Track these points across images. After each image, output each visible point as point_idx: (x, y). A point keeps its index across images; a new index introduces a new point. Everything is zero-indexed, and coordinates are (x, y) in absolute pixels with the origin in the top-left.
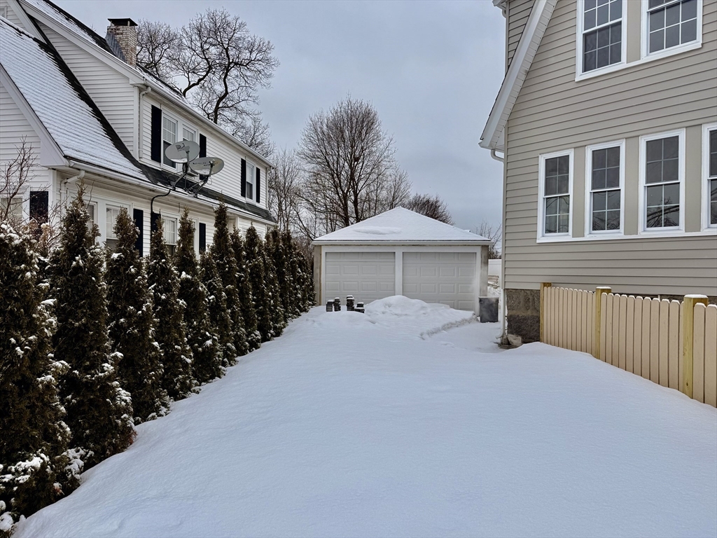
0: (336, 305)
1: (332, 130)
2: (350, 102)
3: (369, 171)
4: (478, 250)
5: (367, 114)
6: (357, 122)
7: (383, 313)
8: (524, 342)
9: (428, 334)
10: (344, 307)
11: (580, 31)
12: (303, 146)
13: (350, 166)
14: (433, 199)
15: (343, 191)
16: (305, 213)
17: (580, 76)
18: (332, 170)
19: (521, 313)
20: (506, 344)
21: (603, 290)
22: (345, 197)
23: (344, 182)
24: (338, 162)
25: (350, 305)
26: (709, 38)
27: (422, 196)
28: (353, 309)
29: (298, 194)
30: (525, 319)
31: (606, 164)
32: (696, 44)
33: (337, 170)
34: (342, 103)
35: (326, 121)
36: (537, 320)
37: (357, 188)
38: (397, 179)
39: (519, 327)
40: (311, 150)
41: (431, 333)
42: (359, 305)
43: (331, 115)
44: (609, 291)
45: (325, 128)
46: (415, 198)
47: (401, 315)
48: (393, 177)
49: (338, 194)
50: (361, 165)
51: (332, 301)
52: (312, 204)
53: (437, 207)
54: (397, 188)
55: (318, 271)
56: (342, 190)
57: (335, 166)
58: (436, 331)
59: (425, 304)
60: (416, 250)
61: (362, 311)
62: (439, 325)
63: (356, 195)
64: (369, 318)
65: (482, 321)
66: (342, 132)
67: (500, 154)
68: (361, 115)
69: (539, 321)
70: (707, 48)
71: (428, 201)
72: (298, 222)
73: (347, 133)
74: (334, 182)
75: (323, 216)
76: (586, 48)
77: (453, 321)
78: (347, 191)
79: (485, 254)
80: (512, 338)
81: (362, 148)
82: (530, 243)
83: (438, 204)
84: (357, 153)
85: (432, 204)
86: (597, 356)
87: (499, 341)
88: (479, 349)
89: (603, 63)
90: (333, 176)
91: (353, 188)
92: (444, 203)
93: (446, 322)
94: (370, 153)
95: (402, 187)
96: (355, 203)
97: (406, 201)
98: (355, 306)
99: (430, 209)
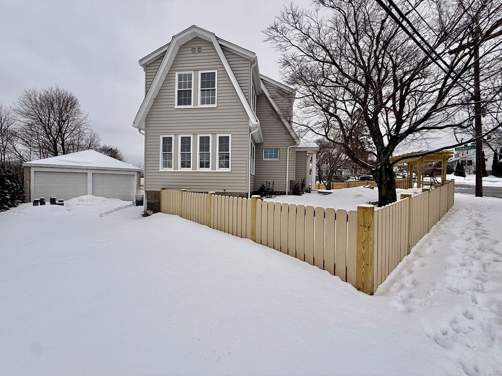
0: (42, 202)
1: (44, 102)
2: (58, 89)
3: (72, 129)
4: (136, 174)
5: (72, 98)
6: (64, 101)
7: (78, 205)
8: (154, 213)
9: (105, 214)
10: (48, 203)
11: (177, 89)
12: (19, 106)
13: (59, 125)
14: (114, 148)
15: (53, 138)
16: (20, 146)
17: (176, 106)
18: (44, 124)
19: (153, 201)
20: (146, 215)
21: (183, 191)
22: (55, 140)
23: (54, 133)
24: (49, 120)
25: (53, 201)
26: (219, 105)
27: (108, 146)
28: (55, 204)
29: (14, 134)
30: (154, 203)
31: (186, 143)
32: (215, 106)
33: (48, 125)
34: (52, 88)
35: (39, 95)
36: (159, 203)
37: (64, 137)
38: (92, 136)
39: (152, 207)
40: (25, 110)
41: (107, 213)
42: (59, 201)
43: (43, 93)
44: (185, 191)
45: (38, 99)
46: (104, 147)
47: (90, 205)
48: (90, 134)
49: (49, 138)
50: (67, 125)
51: (38, 199)
52: (27, 142)
53: (116, 153)
54: (92, 140)
55: (28, 182)
56: (52, 136)
57: (47, 122)
58: (111, 212)
59: (105, 199)
60: (100, 172)
61: (63, 205)
62: (113, 209)
63: (63, 141)
64: (67, 208)
65: (137, 205)
66: (52, 104)
67: (144, 132)
68: (66, 98)
69: (160, 204)
70: (218, 108)
71: (111, 149)
72: (14, 152)
73: (56, 106)
74: (46, 131)
75: (37, 150)
76: (178, 96)
77: (121, 206)
78: (57, 138)
79: (139, 175)
80: (148, 212)
81: (67, 116)
82: (157, 171)
83: (117, 151)
84: (64, 118)
85: (114, 151)
86: (181, 216)
87: (143, 213)
88: (132, 218)
89: (185, 104)
90: (45, 128)
91: (61, 136)
92: (121, 151)
93: (117, 207)
94: (73, 120)
95: (96, 140)
96: (63, 145)
97: (98, 148)
98: (57, 202)
99: (113, 153)
